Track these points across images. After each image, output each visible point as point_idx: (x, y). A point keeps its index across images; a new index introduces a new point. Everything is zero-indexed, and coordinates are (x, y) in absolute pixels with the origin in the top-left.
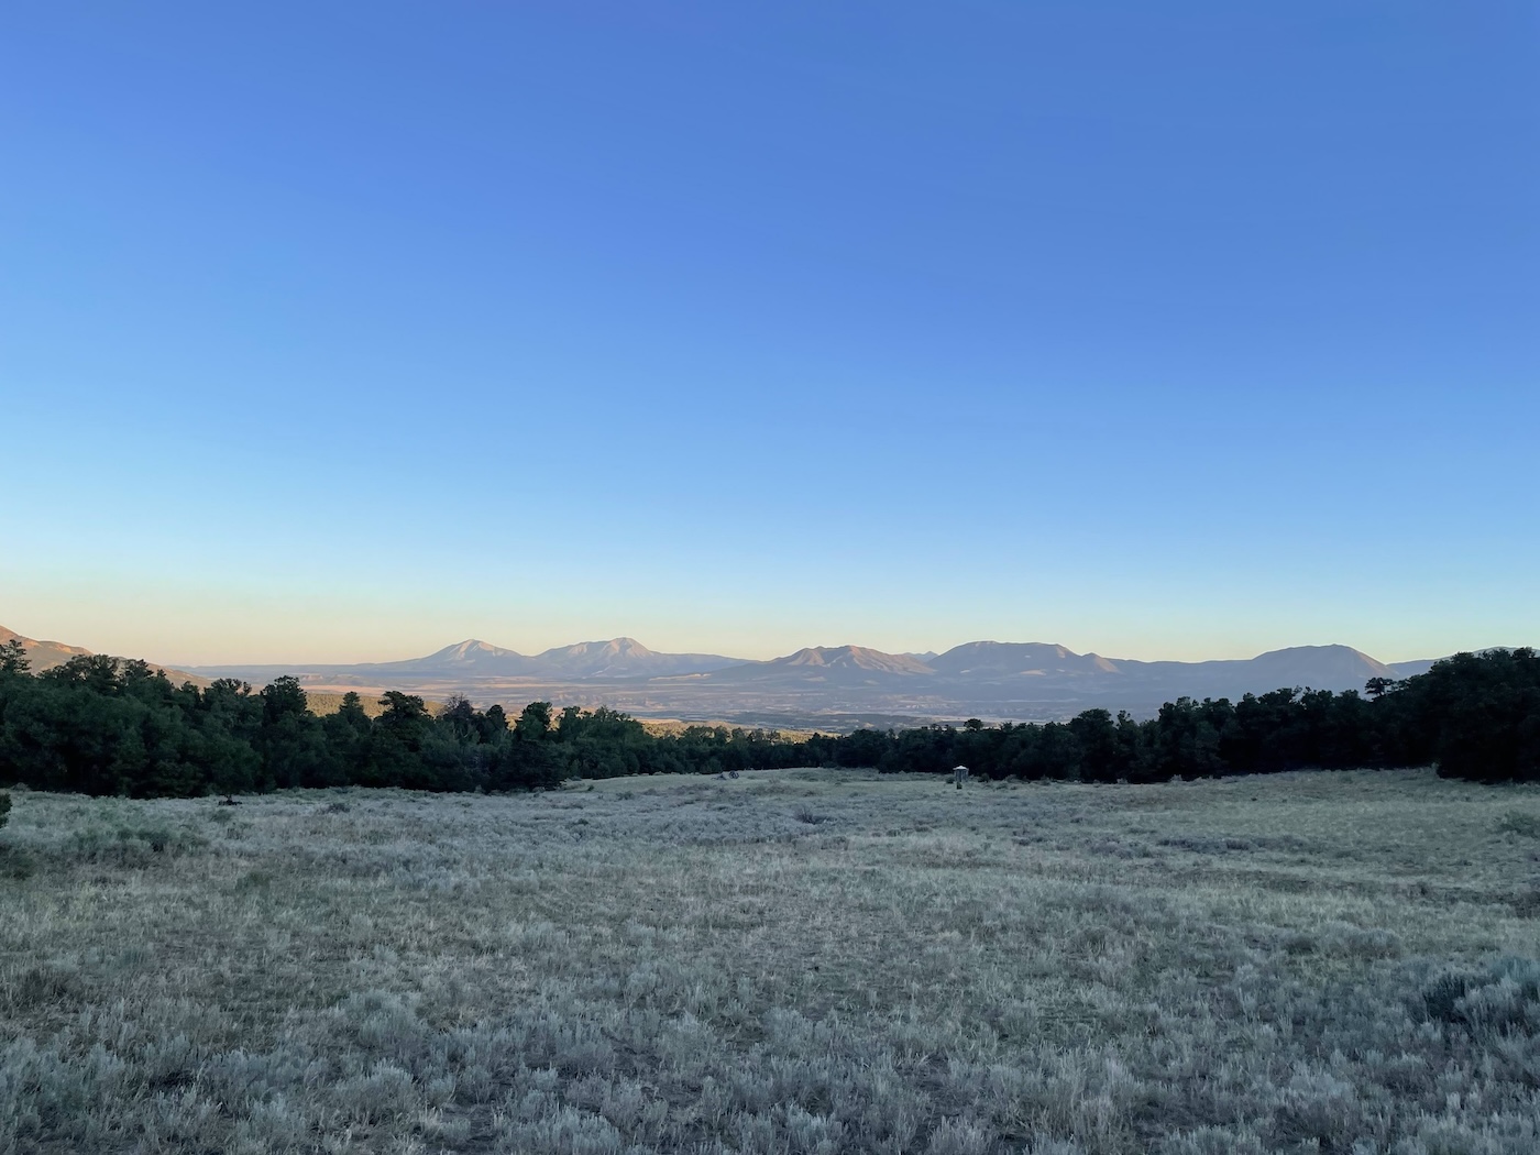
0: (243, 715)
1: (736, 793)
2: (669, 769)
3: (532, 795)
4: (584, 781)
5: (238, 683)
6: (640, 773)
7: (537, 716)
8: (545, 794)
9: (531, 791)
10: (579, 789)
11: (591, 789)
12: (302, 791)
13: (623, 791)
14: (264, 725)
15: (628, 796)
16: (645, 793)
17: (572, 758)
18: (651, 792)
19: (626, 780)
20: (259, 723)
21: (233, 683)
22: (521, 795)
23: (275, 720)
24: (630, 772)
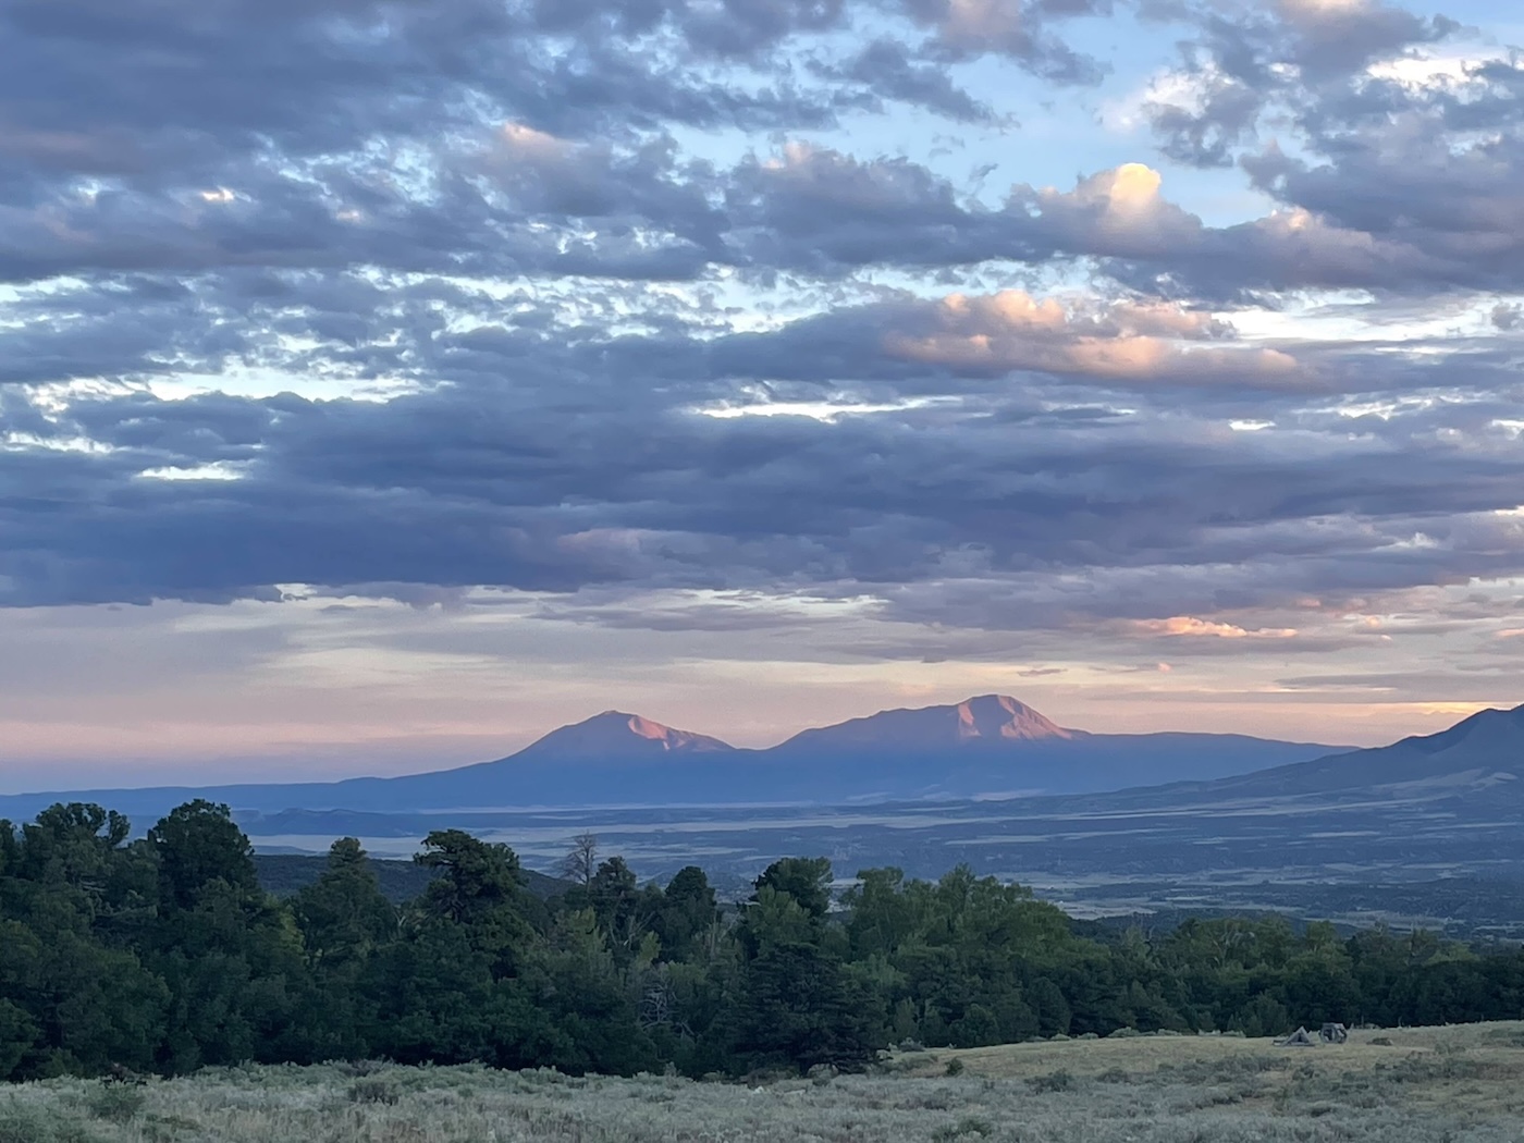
0: (116, 890)
1: (1347, 1076)
2: (1147, 1023)
3: (809, 1082)
4: (936, 1051)
5: (98, 815)
6: (1075, 1031)
7: (795, 894)
8: (841, 1079)
9: (804, 1074)
10: (923, 1071)
11: (954, 1069)
12: (262, 1070)
13: (1044, 1071)
14: (163, 913)
15: (1059, 1083)
16: (1102, 1078)
17: (896, 995)
18: (1116, 1076)
19: (1042, 1047)
20: (153, 910)
21: (85, 813)
22: (782, 1082)
23: (186, 900)
24: (1047, 1032)
